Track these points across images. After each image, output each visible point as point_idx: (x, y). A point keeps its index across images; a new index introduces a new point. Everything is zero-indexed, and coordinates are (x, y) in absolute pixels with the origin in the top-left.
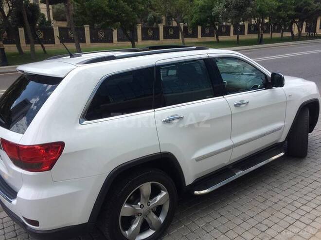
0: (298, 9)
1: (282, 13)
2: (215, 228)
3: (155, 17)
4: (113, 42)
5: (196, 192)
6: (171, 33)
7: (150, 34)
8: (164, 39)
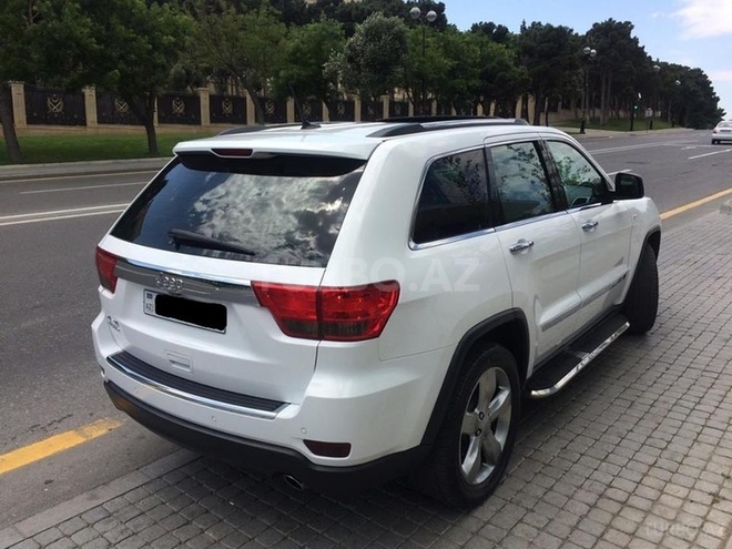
0: (487, 76)
1: (460, 83)
2: (582, 455)
3: (188, 73)
4: (85, 125)
5: (534, 393)
6: (228, 109)
7: (179, 109)
8: (211, 122)
